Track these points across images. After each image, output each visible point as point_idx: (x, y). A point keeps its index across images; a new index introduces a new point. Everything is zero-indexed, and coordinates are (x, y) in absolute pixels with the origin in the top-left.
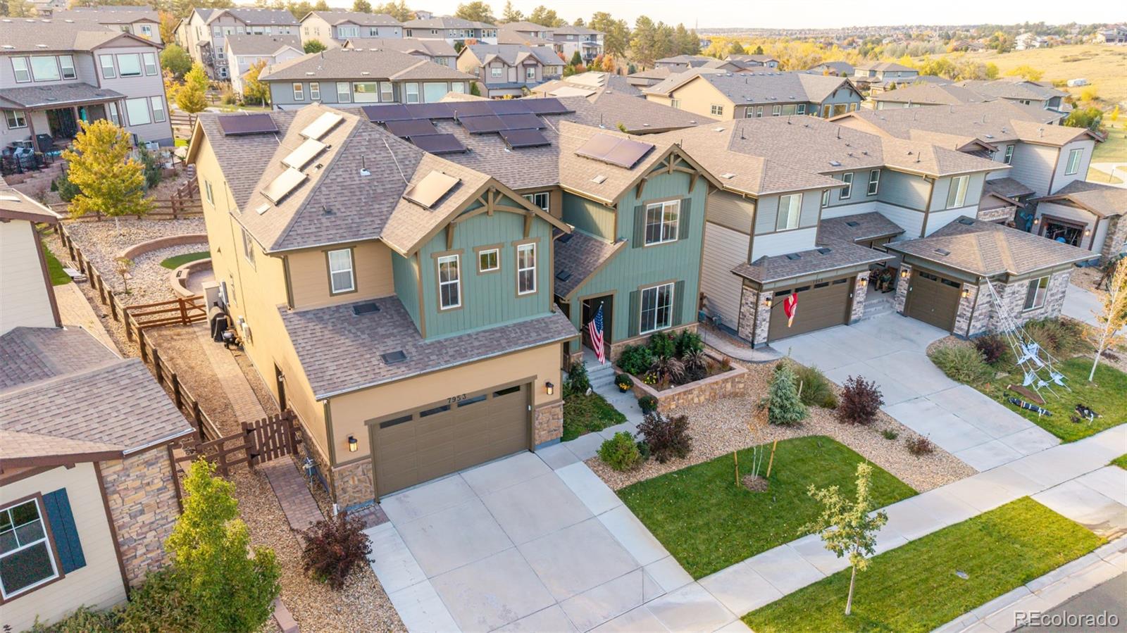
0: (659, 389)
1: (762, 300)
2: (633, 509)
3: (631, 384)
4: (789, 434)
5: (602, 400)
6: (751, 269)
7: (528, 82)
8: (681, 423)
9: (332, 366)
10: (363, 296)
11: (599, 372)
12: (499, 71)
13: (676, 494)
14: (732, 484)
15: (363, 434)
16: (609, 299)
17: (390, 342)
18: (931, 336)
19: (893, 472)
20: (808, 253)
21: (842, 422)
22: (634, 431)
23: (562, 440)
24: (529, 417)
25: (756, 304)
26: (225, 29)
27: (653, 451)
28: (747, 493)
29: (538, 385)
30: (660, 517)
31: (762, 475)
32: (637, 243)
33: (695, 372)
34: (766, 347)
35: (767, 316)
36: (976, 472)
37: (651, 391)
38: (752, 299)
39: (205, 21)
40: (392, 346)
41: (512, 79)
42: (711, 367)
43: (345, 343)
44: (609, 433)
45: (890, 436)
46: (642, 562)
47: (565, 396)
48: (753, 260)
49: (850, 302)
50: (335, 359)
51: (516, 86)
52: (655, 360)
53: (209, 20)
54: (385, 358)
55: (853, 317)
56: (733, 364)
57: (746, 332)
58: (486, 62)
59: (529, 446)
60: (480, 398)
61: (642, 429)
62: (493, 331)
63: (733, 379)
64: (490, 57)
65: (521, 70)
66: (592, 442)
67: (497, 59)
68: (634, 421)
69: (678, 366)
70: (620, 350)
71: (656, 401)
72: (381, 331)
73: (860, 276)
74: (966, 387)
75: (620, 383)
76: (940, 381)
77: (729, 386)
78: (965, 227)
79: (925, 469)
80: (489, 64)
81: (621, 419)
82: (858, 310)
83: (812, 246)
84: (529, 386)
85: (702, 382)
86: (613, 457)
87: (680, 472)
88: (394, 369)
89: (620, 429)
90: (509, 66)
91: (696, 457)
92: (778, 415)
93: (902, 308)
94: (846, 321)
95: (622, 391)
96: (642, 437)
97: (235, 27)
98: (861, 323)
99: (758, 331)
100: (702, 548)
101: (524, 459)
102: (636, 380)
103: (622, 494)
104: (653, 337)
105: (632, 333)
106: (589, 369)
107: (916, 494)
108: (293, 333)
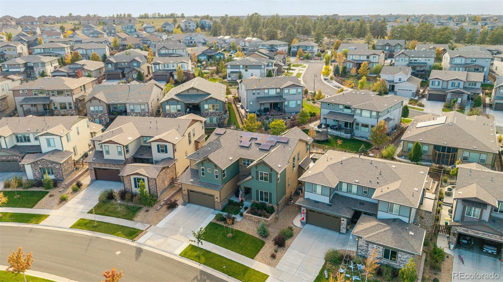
0: (248, 213)
3: (247, 210)
4: (257, 236)
13: (217, 228)
16: (251, 189)
17: (195, 178)
19: (259, 254)
20: (324, 203)
23: (221, 211)
24: (214, 203)
29: (215, 197)
32: (257, 179)
34: (305, 224)
36: (274, 267)
37: (245, 212)
43: (190, 175)
45: (276, 251)
48: (305, 197)
49: (340, 226)
55: (341, 232)
56: (270, 218)
59: (214, 208)
60: (205, 194)
62: (209, 183)
71: (243, 214)
72: (196, 176)
73: (342, 219)
74: (324, 261)
81: (236, 214)
82: (343, 230)
87: (224, 226)
103: (210, 222)
105: (258, 199)
107: (253, 259)
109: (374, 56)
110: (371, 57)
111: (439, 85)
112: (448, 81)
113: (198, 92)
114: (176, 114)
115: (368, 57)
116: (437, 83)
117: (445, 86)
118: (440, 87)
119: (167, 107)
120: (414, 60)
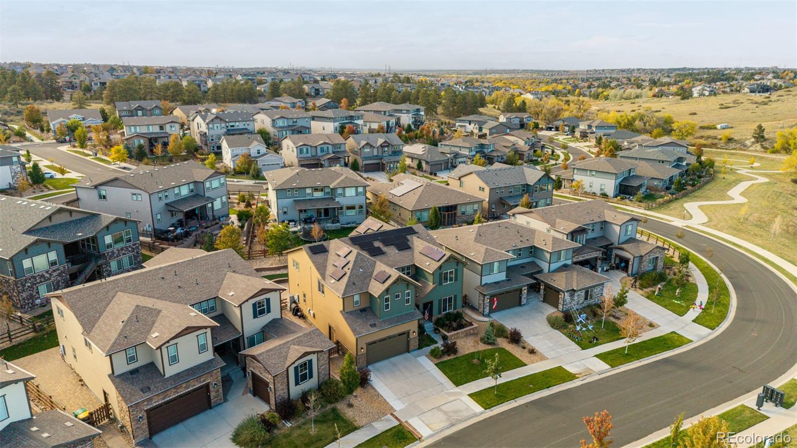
0: (448, 332)
1: (486, 299)
2: (440, 369)
3: (439, 331)
4: (490, 347)
5: (430, 336)
6: (481, 288)
7: (384, 155)
8: (455, 343)
9: (358, 328)
10: (362, 307)
11: (429, 327)
12: (368, 150)
13: (452, 365)
14: (469, 362)
15: (365, 347)
16: (431, 303)
17: (371, 321)
18: (550, 310)
19: (521, 359)
20: (503, 281)
21: (509, 343)
22: (440, 346)
23: (418, 349)
24: (408, 342)
25: (484, 300)
26: (215, 125)
27: (446, 352)
28: (474, 364)
29: (411, 332)
30: (447, 371)
31: (478, 359)
32: (440, 284)
33: (461, 326)
34: (488, 316)
35: (488, 304)
36: (548, 359)
37: (446, 333)
38: (482, 298)
39: (204, 121)
40: (372, 322)
41: (375, 153)
42: (466, 324)
43: (360, 321)
44: (433, 347)
45: (524, 348)
46: (442, 382)
47: (419, 335)
48: (483, 284)
49: (520, 298)
50: (358, 326)
51: (377, 158)
52: (447, 322)
53: (207, 121)
54: (371, 325)
55: (522, 303)
56: (473, 323)
57: (481, 310)
58: (361, 146)
59: (408, 351)
60: (394, 336)
61: (442, 345)
62: (399, 316)
63: (473, 328)
64: (363, 143)
65: (380, 150)
66: (428, 349)
67: (367, 144)
68: (440, 344)
69: (455, 325)
70: (436, 319)
71: (447, 336)
72: (368, 317)
73: (523, 288)
74: (557, 331)
75: (436, 330)
76: (548, 328)
77: (472, 331)
78: (565, 268)
79: (532, 358)
80: (363, 147)
81: (436, 342)
82: (524, 301)
83: (504, 278)
84: (408, 333)
85: (462, 330)
86: (434, 354)
87: (454, 359)
88: (373, 328)
89: (436, 345)
90: (374, 147)
91: (459, 355)
92: (486, 341)
93: (542, 299)
94: (520, 305)
95: (437, 333)
96: (442, 348)
97: (221, 124)
98: (526, 306)
99: (485, 310)
100: (459, 379)
101: (407, 355)
102: (441, 330)
103: (436, 365)
104: (447, 314)
105: (440, 313)
106: (425, 326)
107: (526, 365)
108: (346, 319)
109: (172, 124)
110: (168, 127)
111: (307, 153)
112: (316, 147)
113: (71, 216)
114: (47, 272)
115: (161, 128)
116: (305, 150)
117: (314, 154)
118: (309, 155)
119: (27, 263)
120: (231, 126)
